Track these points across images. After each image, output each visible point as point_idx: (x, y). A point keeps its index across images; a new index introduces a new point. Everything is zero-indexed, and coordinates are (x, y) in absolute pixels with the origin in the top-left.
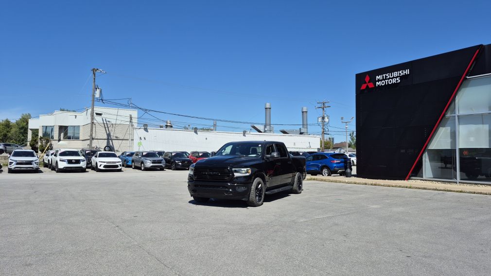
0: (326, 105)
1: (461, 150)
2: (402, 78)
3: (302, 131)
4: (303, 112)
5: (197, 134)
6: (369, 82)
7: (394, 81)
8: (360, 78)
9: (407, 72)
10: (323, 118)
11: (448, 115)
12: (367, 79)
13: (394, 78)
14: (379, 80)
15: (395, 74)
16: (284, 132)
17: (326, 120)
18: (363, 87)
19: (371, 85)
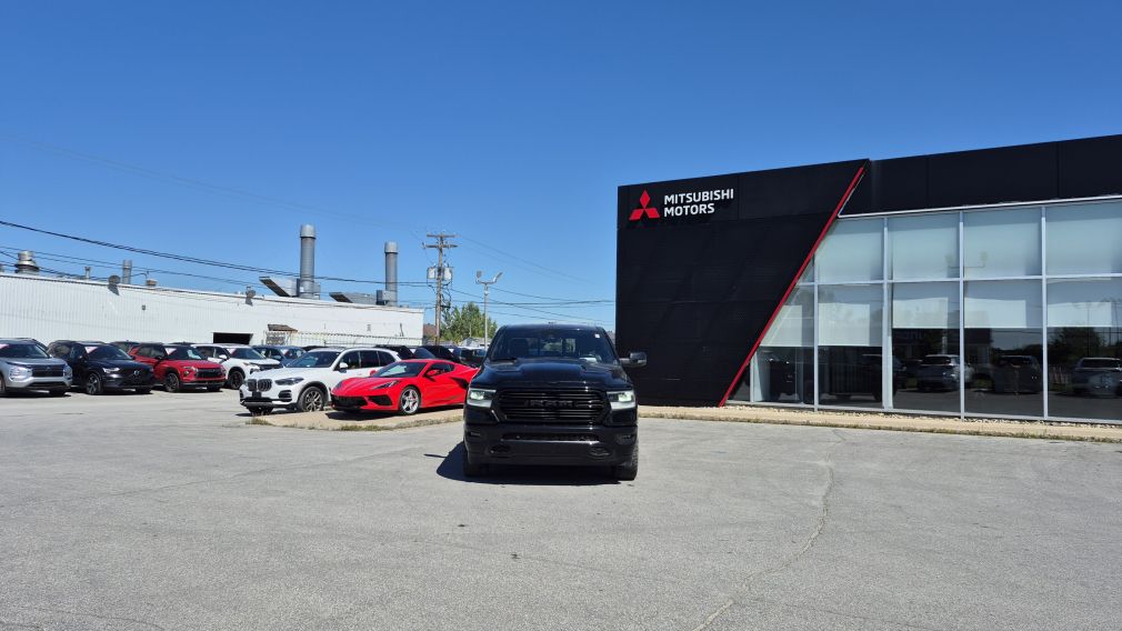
0: (449, 241)
1: (821, 349)
2: (717, 204)
3: (385, 298)
4: (387, 253)
5: (117, 293)
6: (648, 207)
7: (702, 209)
8: (628, 196)
9: (729, 194)
10: (440, 271)
11: (801, 283)
12: (645, 199)
13: (702, 204)
14: (670, 205)
15: (705, 195)
16: (340, 298)
17: (448, 275)
18: (636, 215)
19: (653, 213)
